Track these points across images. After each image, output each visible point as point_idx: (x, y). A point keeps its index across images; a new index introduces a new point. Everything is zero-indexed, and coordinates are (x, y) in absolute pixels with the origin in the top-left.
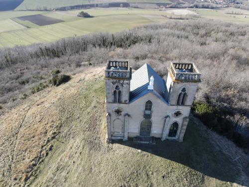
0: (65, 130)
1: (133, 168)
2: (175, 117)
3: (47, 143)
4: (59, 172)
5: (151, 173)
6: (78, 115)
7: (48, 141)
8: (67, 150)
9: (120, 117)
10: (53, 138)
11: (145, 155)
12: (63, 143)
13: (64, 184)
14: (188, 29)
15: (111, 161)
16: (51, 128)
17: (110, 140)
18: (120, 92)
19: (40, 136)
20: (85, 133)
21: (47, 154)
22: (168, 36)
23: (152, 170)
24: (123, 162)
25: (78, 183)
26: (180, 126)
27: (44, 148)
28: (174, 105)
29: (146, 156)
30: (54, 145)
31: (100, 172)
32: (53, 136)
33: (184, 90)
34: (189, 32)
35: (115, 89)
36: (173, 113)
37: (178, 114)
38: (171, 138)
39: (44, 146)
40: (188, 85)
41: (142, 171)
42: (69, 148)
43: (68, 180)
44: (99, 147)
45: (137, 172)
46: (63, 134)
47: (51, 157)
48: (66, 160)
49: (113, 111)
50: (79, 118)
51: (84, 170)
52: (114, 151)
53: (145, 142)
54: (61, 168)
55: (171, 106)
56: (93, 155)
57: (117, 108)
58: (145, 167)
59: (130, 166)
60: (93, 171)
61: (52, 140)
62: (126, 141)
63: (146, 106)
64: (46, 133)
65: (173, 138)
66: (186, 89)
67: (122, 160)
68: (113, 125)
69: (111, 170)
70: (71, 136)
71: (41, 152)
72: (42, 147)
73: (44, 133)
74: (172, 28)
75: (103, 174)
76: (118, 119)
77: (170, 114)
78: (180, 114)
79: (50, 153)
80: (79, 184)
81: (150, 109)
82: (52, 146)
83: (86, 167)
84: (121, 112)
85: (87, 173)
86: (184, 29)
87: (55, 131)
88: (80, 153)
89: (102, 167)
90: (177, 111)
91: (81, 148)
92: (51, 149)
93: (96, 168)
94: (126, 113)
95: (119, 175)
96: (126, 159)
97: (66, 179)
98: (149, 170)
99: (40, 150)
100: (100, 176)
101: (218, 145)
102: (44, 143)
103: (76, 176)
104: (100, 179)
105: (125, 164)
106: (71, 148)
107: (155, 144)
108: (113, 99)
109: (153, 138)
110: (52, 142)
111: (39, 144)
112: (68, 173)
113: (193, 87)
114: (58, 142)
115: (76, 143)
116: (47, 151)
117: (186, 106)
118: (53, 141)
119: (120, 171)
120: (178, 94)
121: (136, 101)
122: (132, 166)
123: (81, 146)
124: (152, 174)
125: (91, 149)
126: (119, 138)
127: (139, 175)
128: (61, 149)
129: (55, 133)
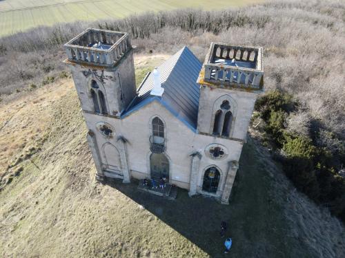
0: (48, 147)
1: (118, 235)
2: (212, 158)
3: (17, 163)
4: (12, 213)
5: (146, 252)
6: (74, 127)
7: (20, 160)
8: (38, 181)
9: (111, 141)
10: (29, 156)
11: (148, 216)
12: (38, 167)
13: (10, 235)
14: (338, 12)
15: (88, 215)
16: (32, 141)
17: (101, 177)
18: (101, 94)
19: (13, 150)
20: (72, 157)
21: (10, 180)
22: (296, 20)
23: (149, 247)
24: (105, 221)
25: (27, 240)
26: (223, 176)
27: (10, 170)
28: (207, 134)
29: (149, 219)
30: (25, 169)
31: (65, 229)
32: (28, 153)
33: (225, 104)
34: (337, 17)
35: (90, 87)
36: (208, 149)
37: (217, 153)
38: (206, 193)
39: (13, 166)
40: (234, 96)
41: (133, 244)
42: (41, 177)
43: (18, 230)
44: (82, 185)
45: (122, 245)
46: (43, 153)
47: (13, 187)
48: (30, 197)
49: (97, 128)
50: (73, 131)
51: (45, 221)
52: (101, 198)
53: (157, 193)
54: (18, 207)
55: (201, 136)
56: (67, 198)
57: (102, 124)
58: (139, 239)
59: (114, 230)
60: (56, 225)
61: (26, 159)
62: (126, 184)
63: (154, 127)
64: (24, 147)
65: (211, 194)
66: (230, 104)
67: (106, 217)
68: (104, 152)
69: (83, 230)
70: (53, 158)
71: (4, 175)
72: (9, 167)
73: (20, 147)
74: (309, 9)
75: (68, 234)
76: (109, 143)
77: (201, 151)
78: (222, 153)
79: (15, 179)
80: (29, 242)
81: (162, 135)
82: (21, 169)
83: (49, 215)
84: (111, 132)
85: (47, 225)
86: (329, 12)
87: (35, 147)
88: (51, 190)
89: (71, 222)
90: (215, 146)
91: (55, 182)
92: (18, 174)
93: (62, 222)
94: (120, 135)
95: (92, 243)
96: (113, 216)
97: (16, 227)
98: (145, 246)
99: (4, 172)
100: (63, 237)
101: (299, 226)
102: (13, 162)
103: (30, 227)
104: (61, 242)
105: (107, 226)
106: (44, 178)
107: (173, 199)
108: (92, 106)
109: (174, 188)
110: (24, 163)
111: (6, 162)
112: (21, 219)
113: (245, 101)
114: (32, 164)
115: (54, 171)
116: (12, 175)
117: (232, 139)
118: (26, 161)
119: (95, 236)
120: (214, 113)
121: (133, 115)
122: (117, 232)
123: (58, 178)
124: (148, 255)
125: (68, 186)
126: (117, 176)
127: (123, 252)
128: (31, 177)
129: (33, 149)
